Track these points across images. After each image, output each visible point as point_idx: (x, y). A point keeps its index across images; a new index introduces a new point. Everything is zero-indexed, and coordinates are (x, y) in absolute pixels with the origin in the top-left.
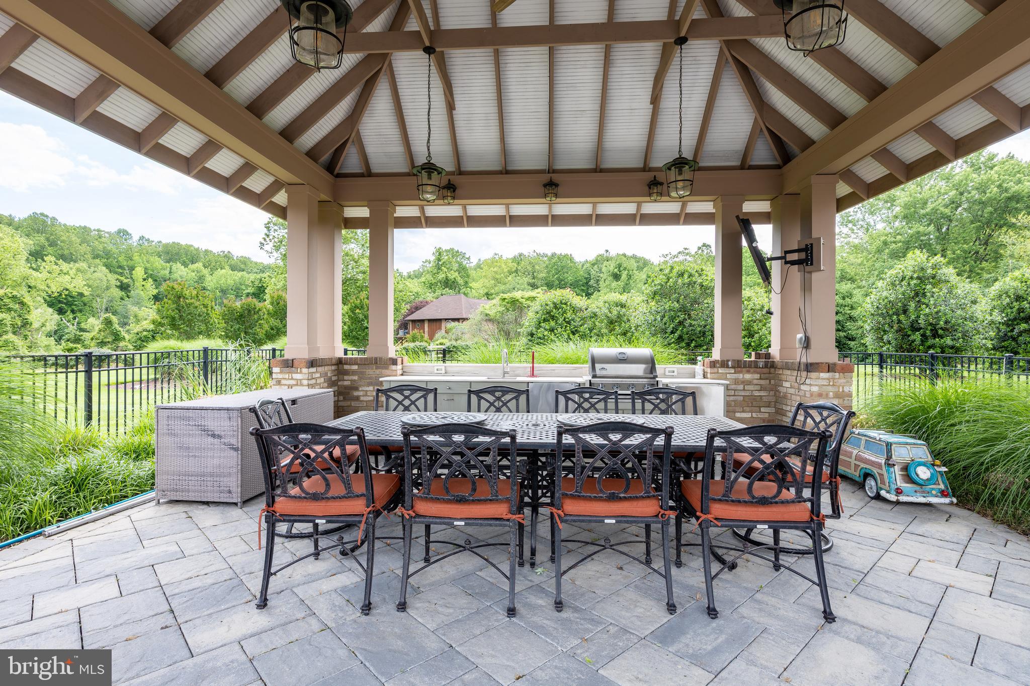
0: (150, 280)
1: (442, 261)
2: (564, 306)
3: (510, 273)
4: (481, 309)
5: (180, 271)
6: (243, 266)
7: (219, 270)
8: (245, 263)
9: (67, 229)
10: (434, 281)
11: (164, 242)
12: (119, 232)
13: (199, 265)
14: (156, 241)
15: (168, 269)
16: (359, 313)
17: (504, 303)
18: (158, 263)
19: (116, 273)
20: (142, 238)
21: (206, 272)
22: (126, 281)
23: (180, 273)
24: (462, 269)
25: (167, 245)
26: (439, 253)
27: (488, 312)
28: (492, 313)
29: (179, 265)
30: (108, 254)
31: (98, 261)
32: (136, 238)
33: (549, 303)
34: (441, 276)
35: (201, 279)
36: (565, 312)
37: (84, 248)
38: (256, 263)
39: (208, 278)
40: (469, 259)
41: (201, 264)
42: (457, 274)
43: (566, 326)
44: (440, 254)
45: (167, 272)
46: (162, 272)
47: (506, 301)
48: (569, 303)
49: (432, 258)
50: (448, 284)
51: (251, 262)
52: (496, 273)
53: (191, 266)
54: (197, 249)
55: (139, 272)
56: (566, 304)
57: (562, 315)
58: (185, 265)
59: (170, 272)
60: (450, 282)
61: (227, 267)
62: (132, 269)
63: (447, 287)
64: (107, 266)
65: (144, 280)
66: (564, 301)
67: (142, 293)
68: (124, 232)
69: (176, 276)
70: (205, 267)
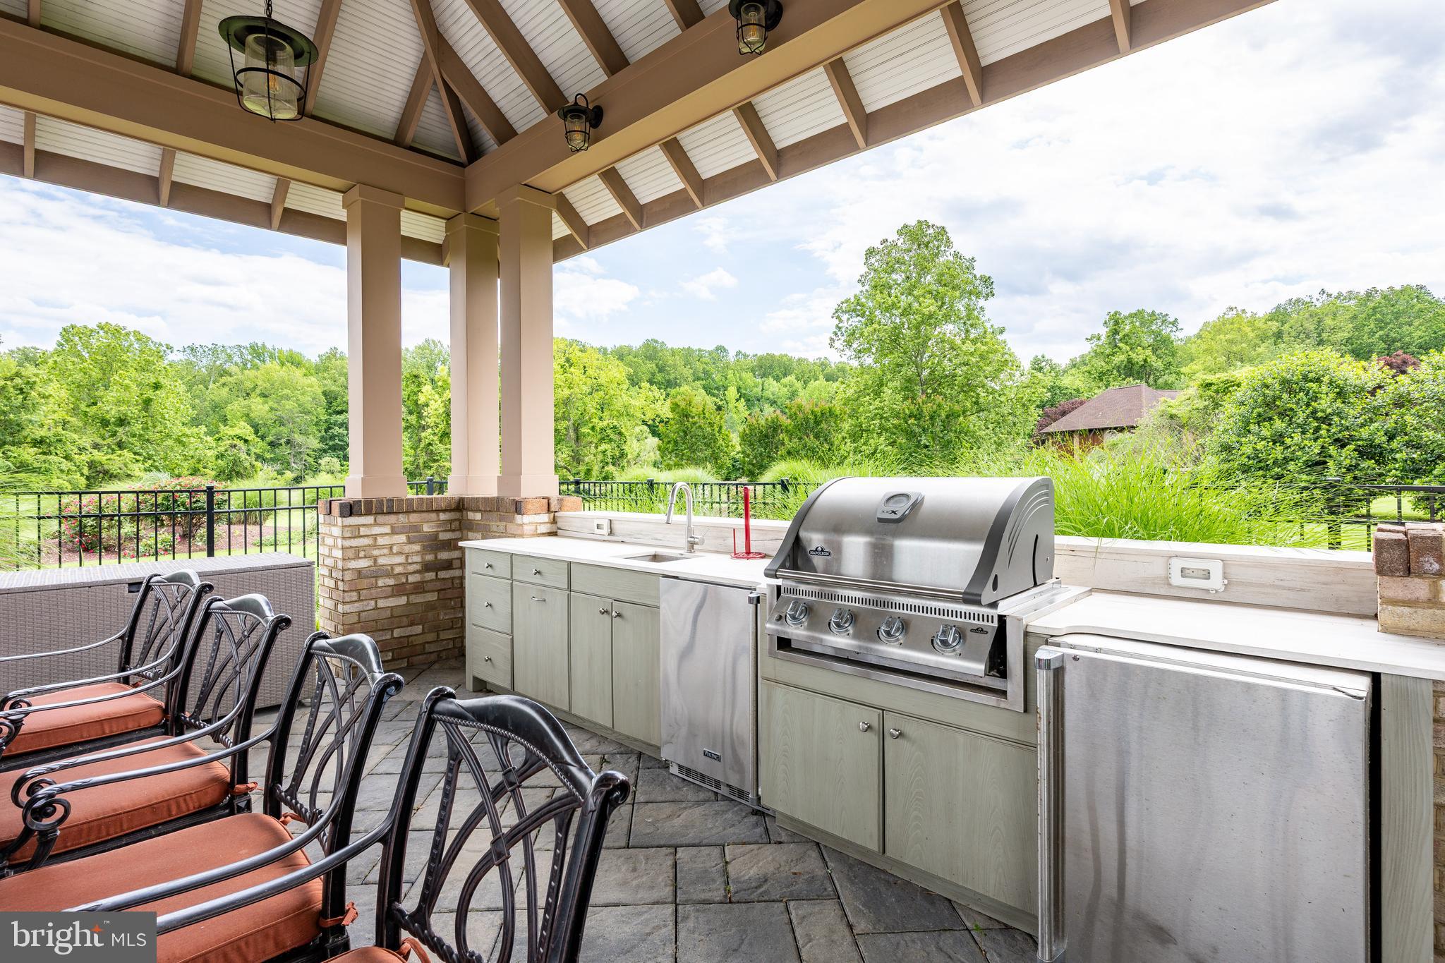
0: (742, 400)
1: (1121, 335)
2: (1314, 385)
3: (1263, 338)
4: (1162, 407)
5: (773, 387)
7: (812, 381)
9: (673, 353)
10: (1106, 367)
11: (759, 354)
12: (717, 349)
13: (791, 378)
14: (751, 355)
15: (761, 386)
16: (913, 424)
17: (1209, 393)
18: (752, 380)
19: (714, 395)
20: (739, 353)
21: (798, 385)
22: (720, 403)
24: (1161, 344)
25: (761, 358)
26: (1115, 322)
27: (1174, 411)
28: (1182, 412)
29: (771, 379)
30: (706, 375)
31: (698, 383)
32: (732, 354)
33: (1269, 381)
34: (1119, 359)
36: (1315, 399)
37: (687, 372)
39: (801, 393)
40: (1175, 323)
41: (794, 376)
42: (1149, 352)
43: (1317, 429)
44: (1117, 323)
45: (759, 389)
46: (755, 390)
47: (1214, 388)
48: (1326, 379)
49: (1104, 331)
50: (1132, 370)
52: (1231, 342)
53: (784, 380)
54: (792, 359)
55: (732, 393)
56: (1318, 380)
57: (1308, 405)
58: (778, 379)
59: (763, 390)
60: (1136, 368)
61: (822, 378)
62: (726, 388)
63: (1130, 376)
64: (704, 387)
65: (737, 400)
66: (1311, 375)
67: (735, 416)
68: (721, 349)
69: (768, 394)
70: (798, 379)
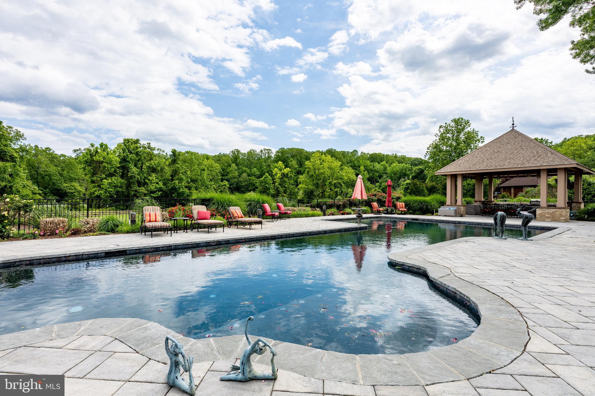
6: (402, 160)
7: (393, 164)
8: (404, 159)
11: (370, 153)
12: (354, 151)
13: (384, 162)
14: (367, 153)
18: (368, 163)
19: (355, 169)
20: (362, 153)
21: (387, 165)
22: (358, 172)
23: (377, 167)
29: (376, 163)
30: (351, 161)
32: (360, 153)
35: (385, 169)
38: (408, 158)
39: (389, 168)
41: (385, 162)
45: (372, 167)
46: (370, 167)
51: (406, 158)
53: (381, 163)
54: (383, 155)
55: (362, 168)
58: (379, 163)
61: (397, 162)
62: (360, 167)
64: (351, 166)
65: (364, 171)
68: (355, 151)
69: (376, 168)
70: (387, 163)
